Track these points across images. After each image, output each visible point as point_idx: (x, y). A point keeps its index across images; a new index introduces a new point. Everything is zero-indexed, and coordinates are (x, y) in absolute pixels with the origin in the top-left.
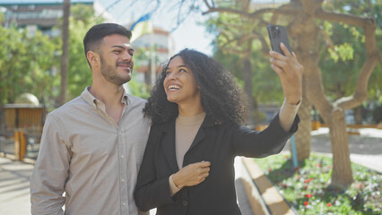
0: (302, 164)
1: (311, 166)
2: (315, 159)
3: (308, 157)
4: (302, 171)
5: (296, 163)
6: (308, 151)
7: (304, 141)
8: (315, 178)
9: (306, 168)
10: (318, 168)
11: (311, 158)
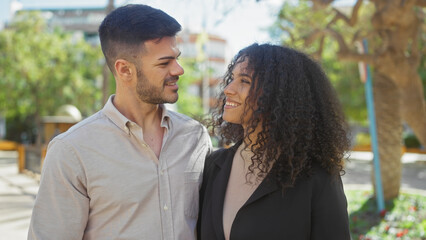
0: (390, 206)
1: (403, 209)
2: (407, 198)
3: (396, 196)
4: (391, 217)
5: (381, 206)
6: (397, 188)
7: (391, 174)
8: (410, 228)
9: (396, 213)
10: (413, 211)
11: (401, 197)
